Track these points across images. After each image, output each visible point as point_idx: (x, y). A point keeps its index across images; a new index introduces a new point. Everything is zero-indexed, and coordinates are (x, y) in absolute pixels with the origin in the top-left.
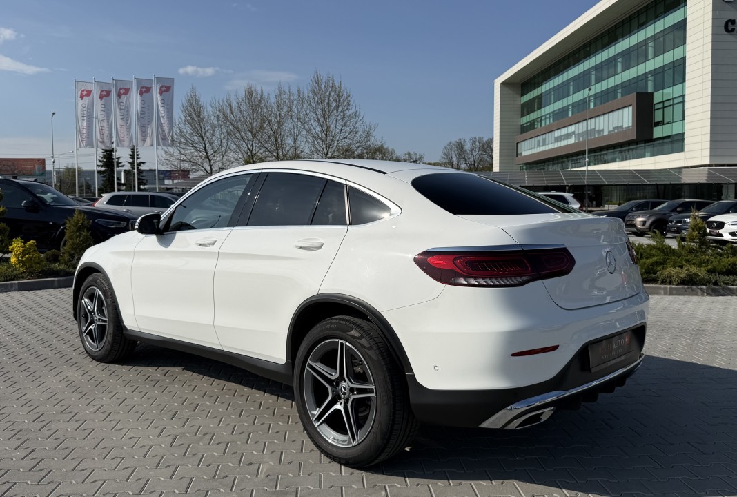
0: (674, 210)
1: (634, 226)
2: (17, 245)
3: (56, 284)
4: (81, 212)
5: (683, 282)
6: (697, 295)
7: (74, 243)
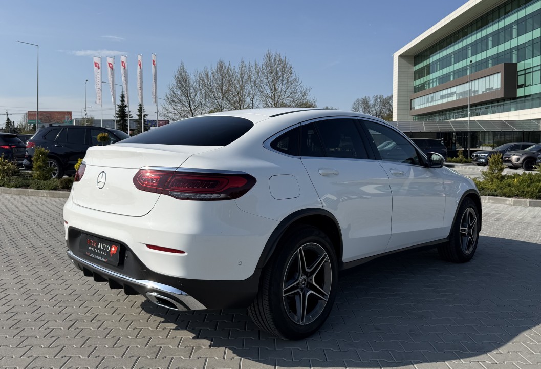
1: (510, 161)
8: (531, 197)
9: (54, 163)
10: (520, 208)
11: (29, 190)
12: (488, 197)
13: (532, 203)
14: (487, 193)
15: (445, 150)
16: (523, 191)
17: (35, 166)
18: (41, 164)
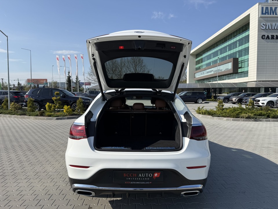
0: (245, 96)
1: (232, 101)
2: (66, 107)
3: (76, 117)
4: (81, 98)
5: (247, 118)
6: (251, 121)
8: (233, 117)
9: (37, 104)
10: (228, 122)
11: (26, 116)
12: (216, 117)
13: (234, 120)
14: (216, 116)
15: (205, 96)
16: (230, 115)
17: (28, 106)
18: (31, 105)
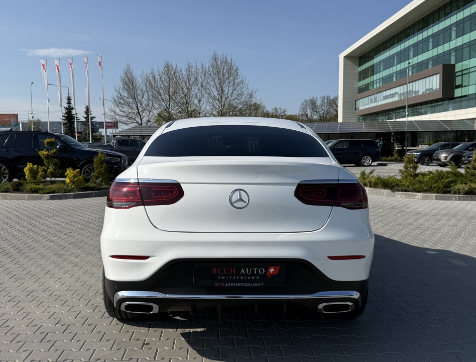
0: (467, 149)
2: (70, 172)
4: (103, 153)
5: (466, 193)
6: (475, 200)
7: (99, 171)
8: (438, 192)
9: (4, 167)
10: (427, 201)
12: (400, 193)
13: (438, 197)
14: (400, 189)
16: (431, 187)
